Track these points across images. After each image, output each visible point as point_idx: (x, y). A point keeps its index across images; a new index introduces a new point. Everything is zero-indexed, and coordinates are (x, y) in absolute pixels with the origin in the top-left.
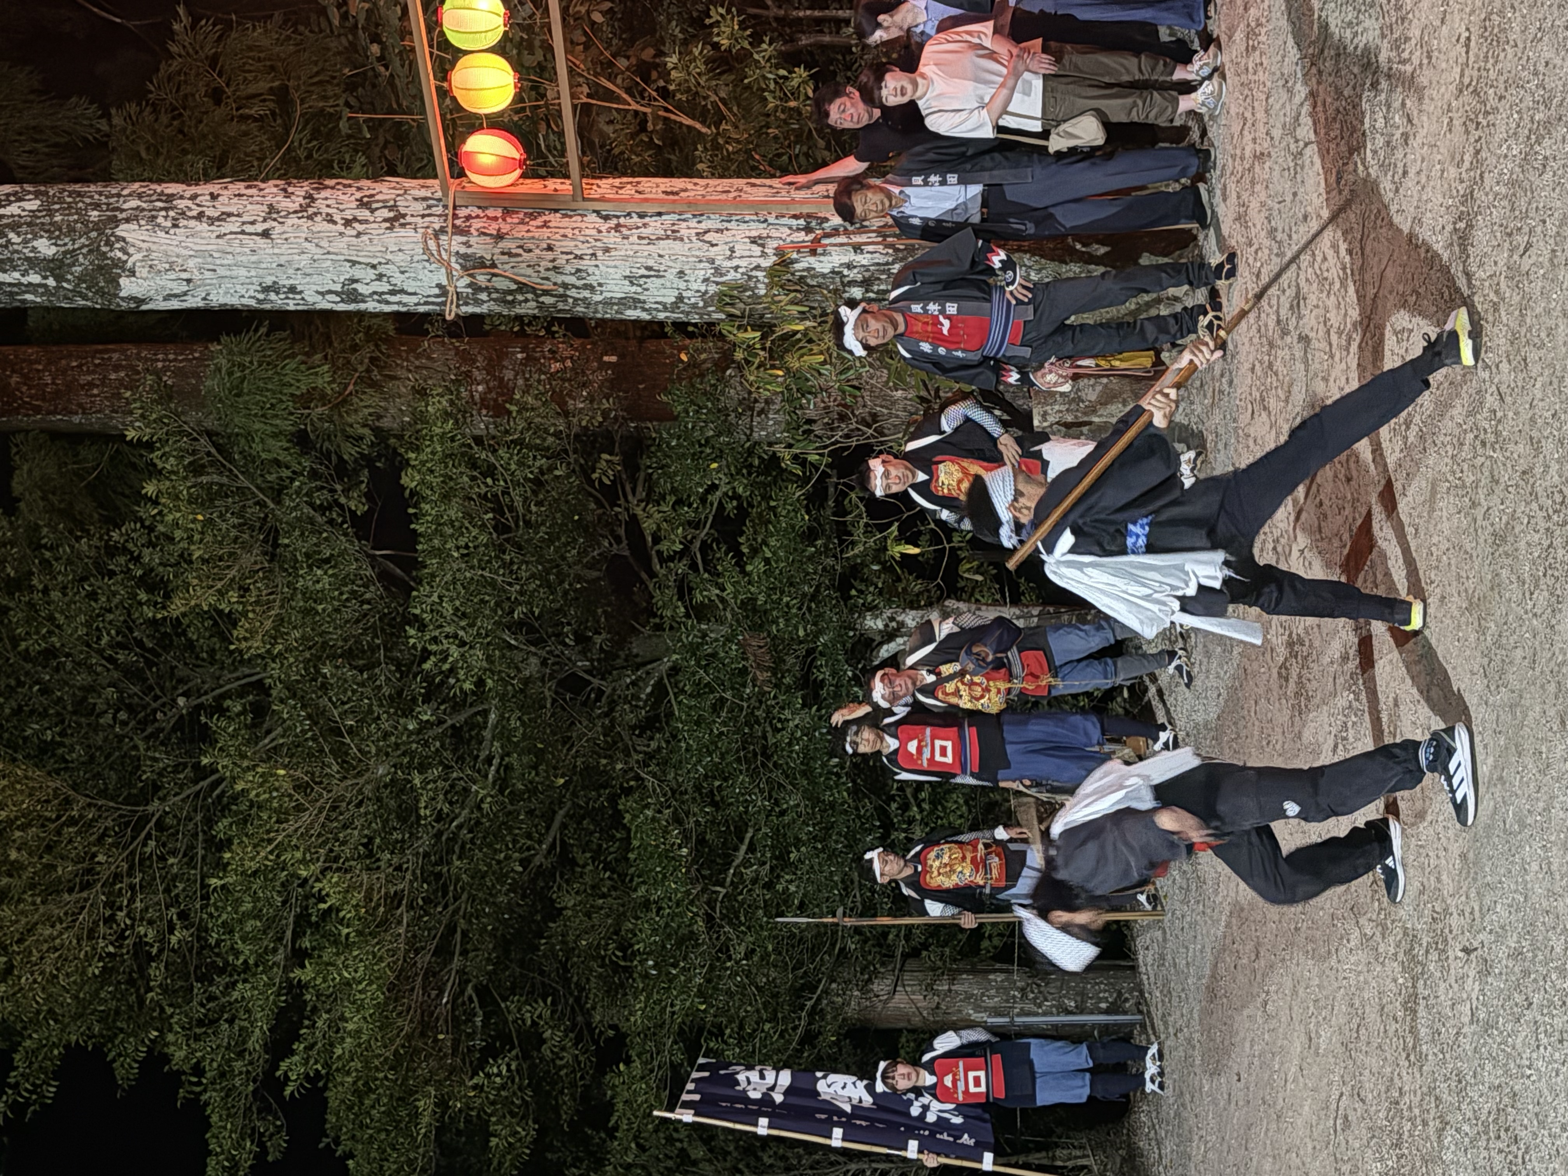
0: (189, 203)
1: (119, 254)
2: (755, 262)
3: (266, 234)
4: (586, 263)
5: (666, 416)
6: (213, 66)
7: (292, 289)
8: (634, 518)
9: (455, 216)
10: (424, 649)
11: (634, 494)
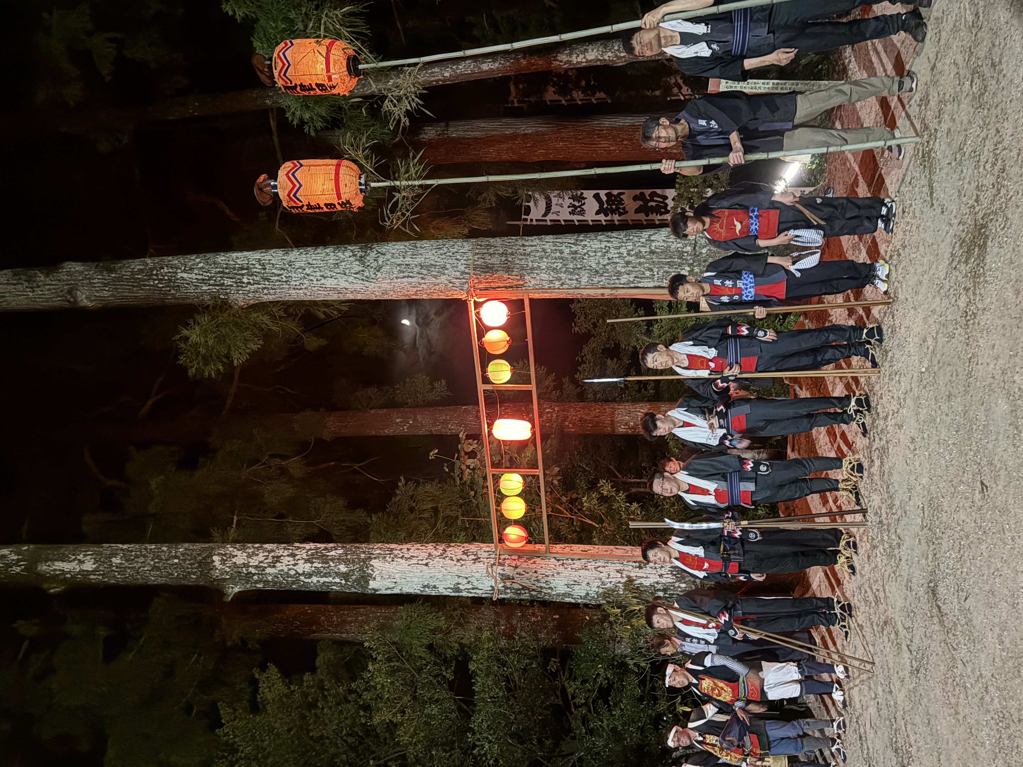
0: (399, 552)
1: (370, 571)
2: (618, 580)
3: (426, 565)
4: (550, 578)
5: (579, 642)
6: (412, 499)
7: (435, 587)
8: (563, 686)
9: (499, 559)
10: (474, 743)
11: (564, 676)
